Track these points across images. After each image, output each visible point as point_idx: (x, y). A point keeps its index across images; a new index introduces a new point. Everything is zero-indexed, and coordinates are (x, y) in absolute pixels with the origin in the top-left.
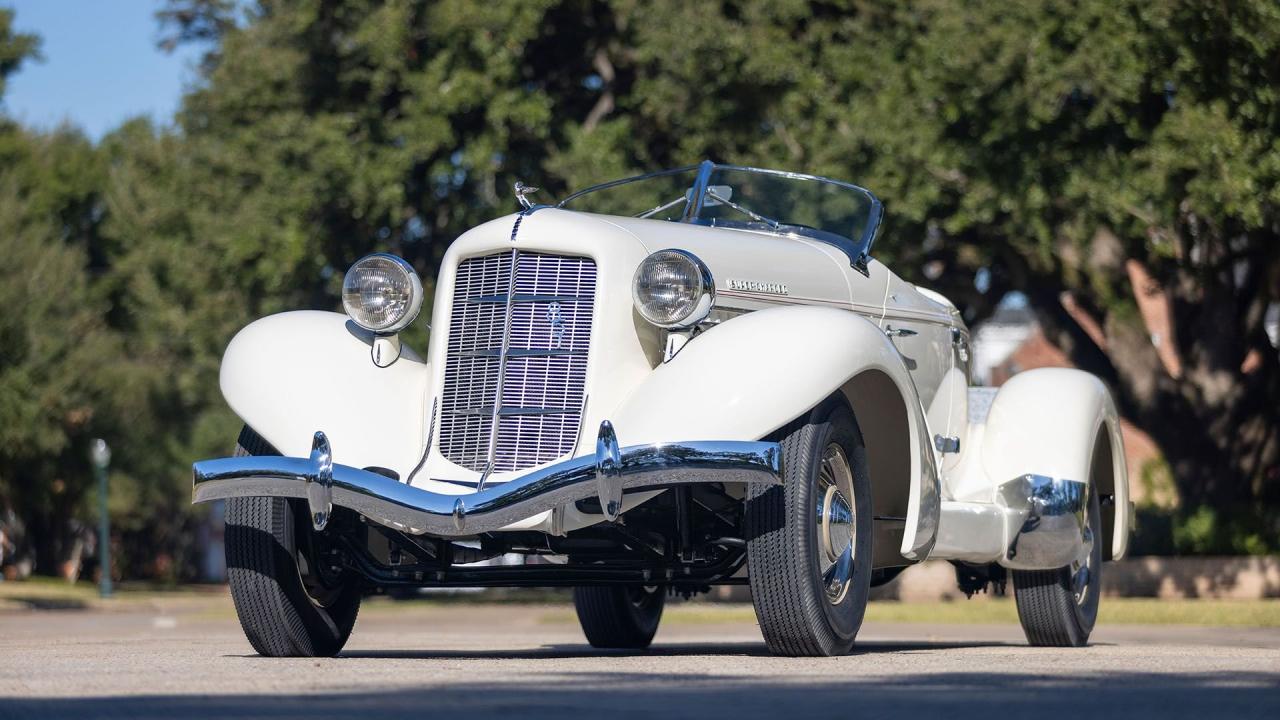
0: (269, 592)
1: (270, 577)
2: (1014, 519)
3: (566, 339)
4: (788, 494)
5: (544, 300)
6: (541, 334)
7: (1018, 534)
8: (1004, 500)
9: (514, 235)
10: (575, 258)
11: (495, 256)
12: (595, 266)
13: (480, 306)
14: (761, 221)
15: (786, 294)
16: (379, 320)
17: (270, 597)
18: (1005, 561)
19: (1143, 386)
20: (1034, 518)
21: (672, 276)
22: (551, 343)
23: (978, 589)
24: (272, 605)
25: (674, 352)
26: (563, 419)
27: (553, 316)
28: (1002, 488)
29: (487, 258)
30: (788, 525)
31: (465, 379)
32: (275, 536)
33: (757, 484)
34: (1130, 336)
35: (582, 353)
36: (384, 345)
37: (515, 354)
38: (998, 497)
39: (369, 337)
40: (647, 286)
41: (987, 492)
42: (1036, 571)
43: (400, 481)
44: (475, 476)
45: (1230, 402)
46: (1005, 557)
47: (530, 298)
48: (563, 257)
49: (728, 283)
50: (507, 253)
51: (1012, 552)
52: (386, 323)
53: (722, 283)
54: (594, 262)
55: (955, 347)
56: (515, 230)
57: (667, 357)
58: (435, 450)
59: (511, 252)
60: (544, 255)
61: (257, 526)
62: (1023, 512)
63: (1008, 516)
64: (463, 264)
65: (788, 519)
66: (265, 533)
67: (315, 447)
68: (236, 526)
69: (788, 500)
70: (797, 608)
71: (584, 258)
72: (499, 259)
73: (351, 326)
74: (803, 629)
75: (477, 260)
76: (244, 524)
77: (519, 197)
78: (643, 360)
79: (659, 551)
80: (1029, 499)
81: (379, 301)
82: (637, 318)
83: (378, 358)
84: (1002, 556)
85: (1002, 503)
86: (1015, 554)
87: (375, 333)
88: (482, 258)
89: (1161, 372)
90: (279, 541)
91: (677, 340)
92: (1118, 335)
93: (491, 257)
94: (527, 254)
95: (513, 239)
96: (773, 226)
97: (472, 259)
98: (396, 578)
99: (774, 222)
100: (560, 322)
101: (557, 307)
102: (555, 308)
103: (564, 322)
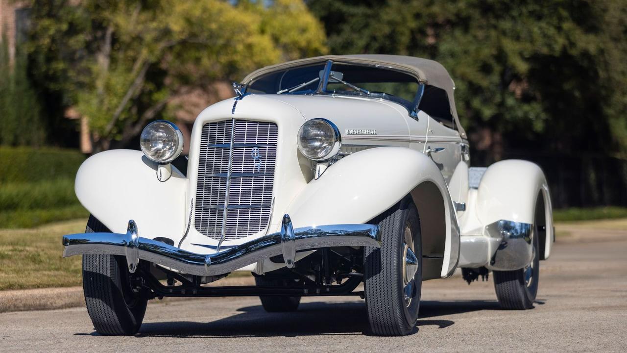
2: (494, 244)
3: (262, 166)
5: (250, 146)
6: (248, 165)
7: (496, 251)
8: (488, 234)
9: (233, 111)
10: (267, 123)
11: (223, 122)
12: (277, 127)
13: (215, 149)
14: (360, 91)
15: (376, 134)
16: (161, 157)
18: (489, 266)
20: (504, 243)
21: (319, 133)
23: (474, 279)
25: (320, 174)
26: (261, 210)
27: (255, 155)
28: (487, 227)
29: (218, 123)
31: (208, 189)
32: (112, 279)
35: (271, 175)
36: (163, 170)
37: (235, 176)
38: (485, 232)
39: (155, 165)
40: (305, 139)
41: (479, 230)
42: (505, 271)
43: (175, 246)
44: (215, 243)
46: (489, 264)
47: (243, 145)
48: (260, 122)
49: (346, 131)
50: (230, 121)
51: (493, 262)
52: (164, 158)
53: (344, 133)
54: (276, 124)
55: (463, 154)
56: (234, 108)
57: (317, 177)
58: (192, 227)
59: (232, 120)
60: (249, 121)
62: (498, 239)
63: (490, 241)
64: (205, 126)
66: (107, 277)
71: (271, 123)
72: (225, 124)
73: (145, 159)
75: (213, 124)
77: (236, 90)
78: (302, 178)
79: (312, 278)
80: (501, 232)
81: (160, 146)
82: (300, 155)
83: (161, 176)
84: (487, 263)
85: (487, 235)
86: (494, 263)
87: (159, 163)
88: (216, 123)
90: (113, 281)
91: (321, 167)
93: (221, 123)
94: (238, 121)
95: (232, 113)
96: (367, 94)
97: (211, 123)
98: (171, 293)
99: (367, 92)
100: (259, 158)
101: (257, 150)
102: (256, 151)
103: (261, 158)
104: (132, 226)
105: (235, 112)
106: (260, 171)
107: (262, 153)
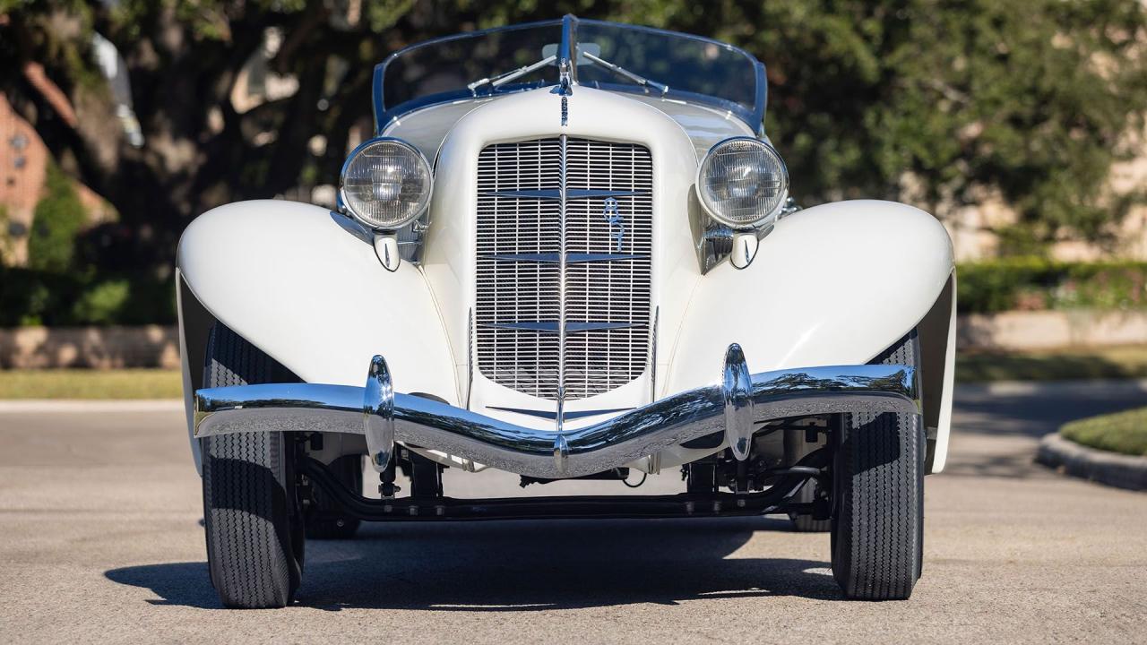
0: (263, 536)
1: (266, 519)
3: (626, 241)
4: (902, 420)
5: (599, 196)
6: (599, 237)
9: (564, 120)
10: (627, 146)
11: (534, 142)
12: (650, 155)
13: (518, 201)
14: (647, 84)
17: (263, 542)
19: (107, 154)
22: (610, 246)
24: (264, 550)
25: (750, 257)
26: (630, 335)
27: (611, 214)
29: (521, 145)
30: (903, 458)
32: (272, 470)
33: (863, 410)
34: (97, 106)
35: (644, 256)
36: (389, 243)
37: (576, 260)
39: (369, 234)
44: (550, 406)
45: (193, 170)
47: (584, 194)
48: (614, 145)
50: (556, 140)
54: (647, 150)
56: (565, 114)
57: (745, 263)
59: (561, 139)
60: (594, 142)
61: (252, 460)
64: (487, 151)
65: (903, 451)
66: (262, 468)
67: (371, 374)
68: (226, 461)
69: (902, 427)
70: (902, 549)
71: (636, 146)
72: (539, 147)
74: (902, 571)
75: (506, 147)
76: (237, 457)
78: (696, 265)
83: (387, 259)
87: (377, 230)
88: (515, 145)
89: (123, 141)
90: (275, 477)
91: (746, 243)
92: (85, 105)
93: (528, 144)
94: (576, 140)
95: (563, 125)
96: (661, 91)
97: (499, 145)
98: (387, 514)
99: (661, 86)
100: (618, 221)
101: (613, 203)
102: (611, 205)
103: (622, 222)
104: (379, 369)
105: (569, 122)
106: (622, 249)
107: (623, 209)
